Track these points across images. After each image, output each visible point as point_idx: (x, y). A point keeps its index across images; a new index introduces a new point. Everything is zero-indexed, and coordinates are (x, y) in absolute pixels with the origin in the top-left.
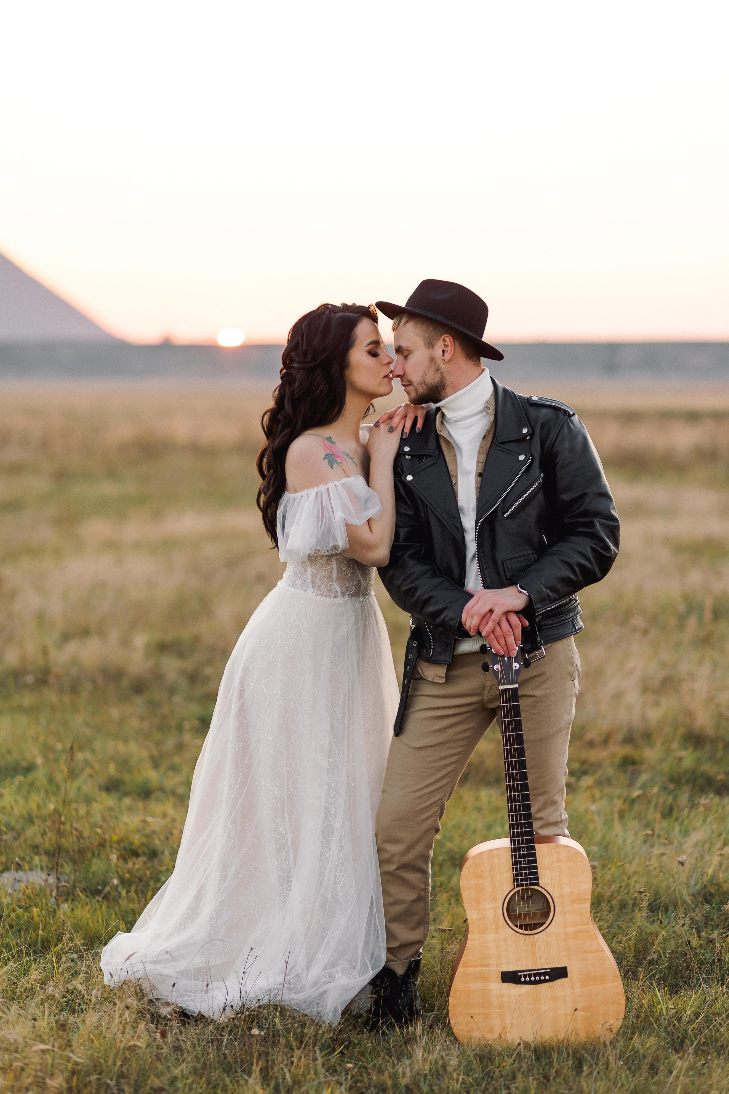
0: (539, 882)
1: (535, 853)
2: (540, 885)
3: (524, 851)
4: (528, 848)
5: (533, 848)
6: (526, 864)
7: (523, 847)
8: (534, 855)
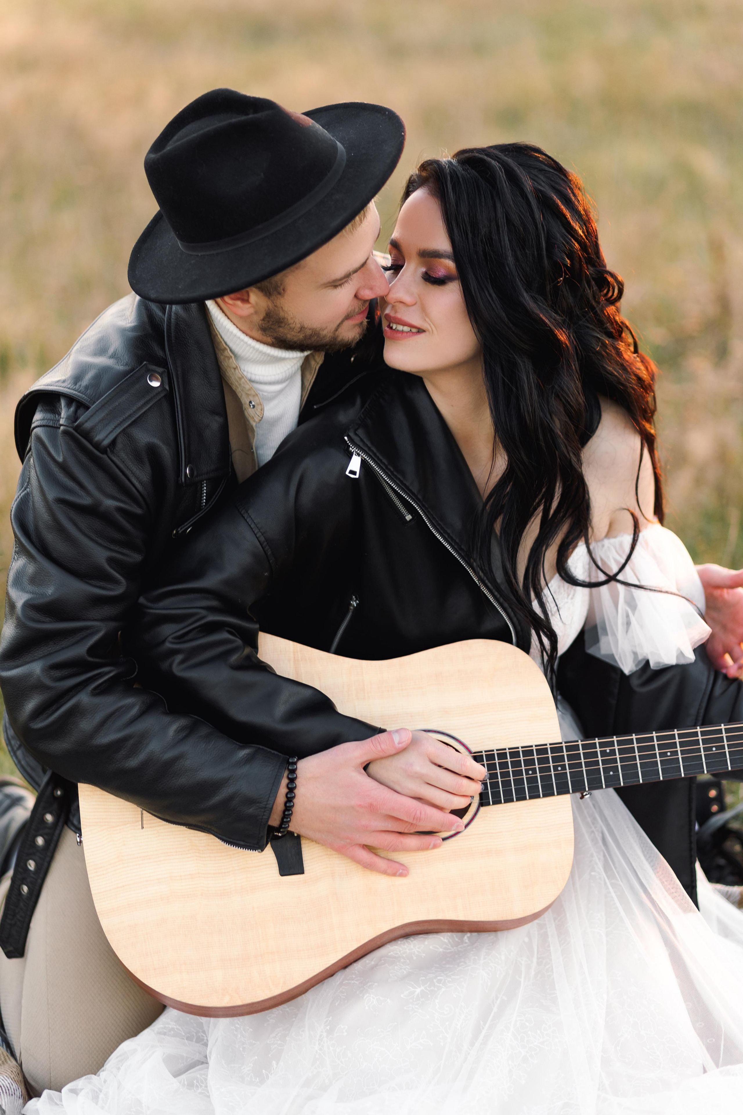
0: (488, 804)
1: (553, 794)
2: (482, 809)
3: (555, 768)
4: (561, 777)
5: (563, 790)
6: (527, 774)
7: (564, 767)
8: (548, 793)
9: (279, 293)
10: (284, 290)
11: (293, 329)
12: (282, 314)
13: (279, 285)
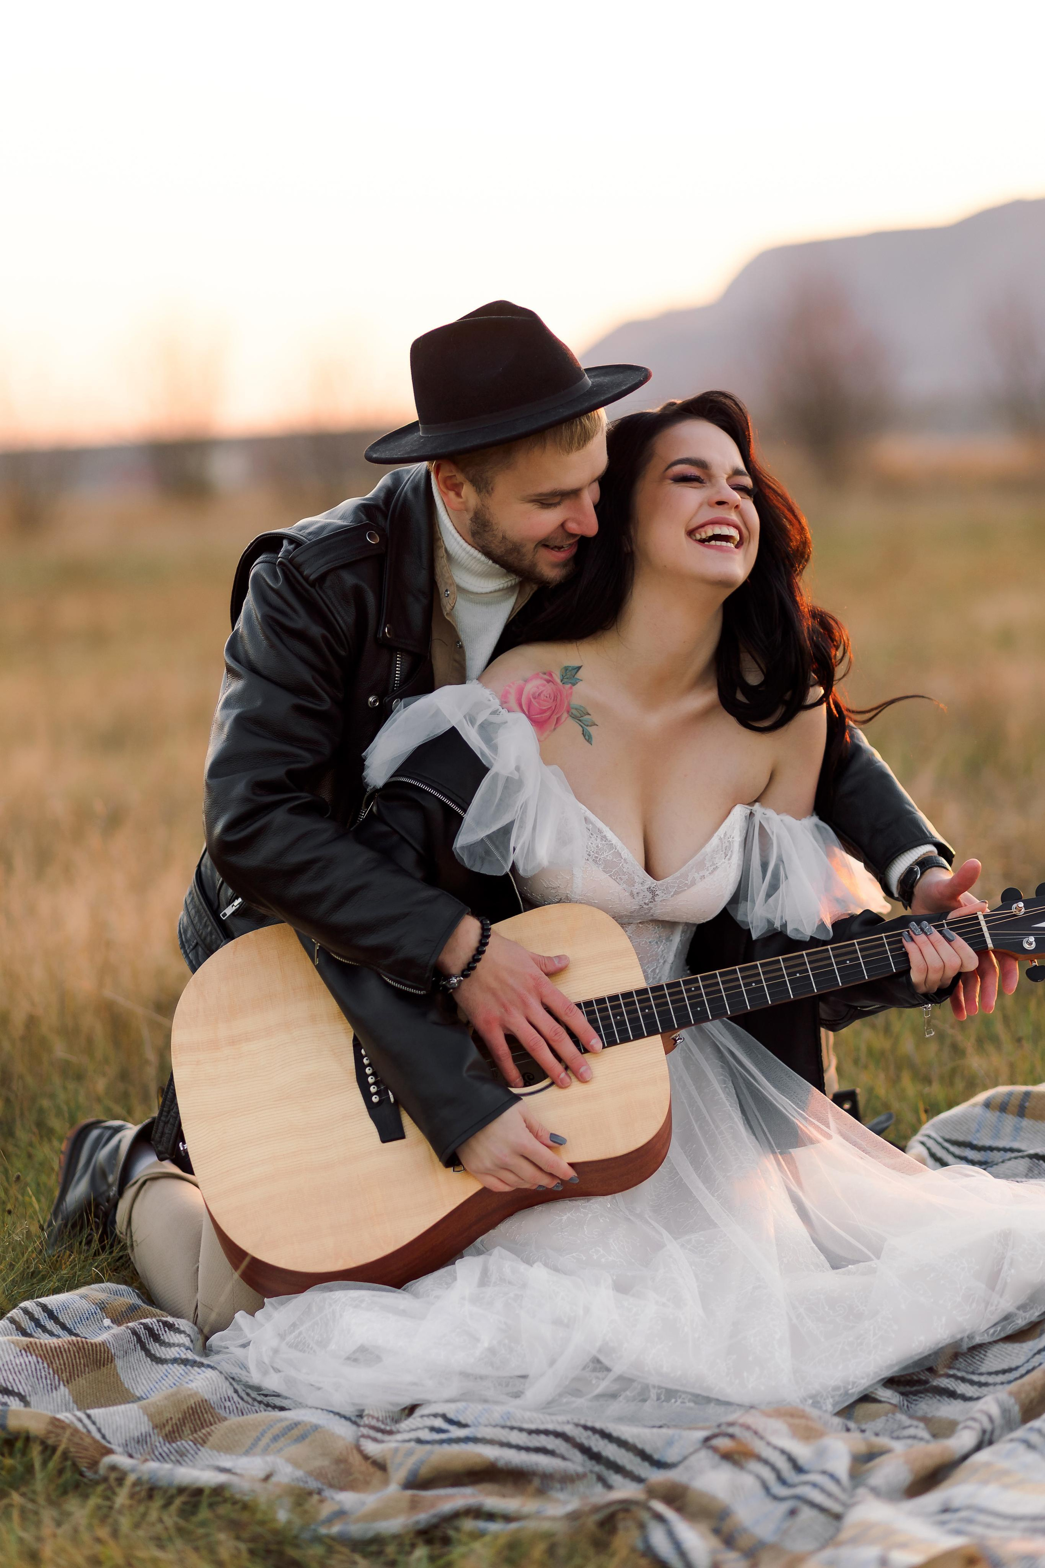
1: (643, 1037)
3: (642, 1010)
4: (649, 1018)
6: (615, 1019)
7: (650, 1008)
9: (488, 492)
10: (492, 489)
11: (495, 536)
12: (487, 516)
13: (489, 482)
